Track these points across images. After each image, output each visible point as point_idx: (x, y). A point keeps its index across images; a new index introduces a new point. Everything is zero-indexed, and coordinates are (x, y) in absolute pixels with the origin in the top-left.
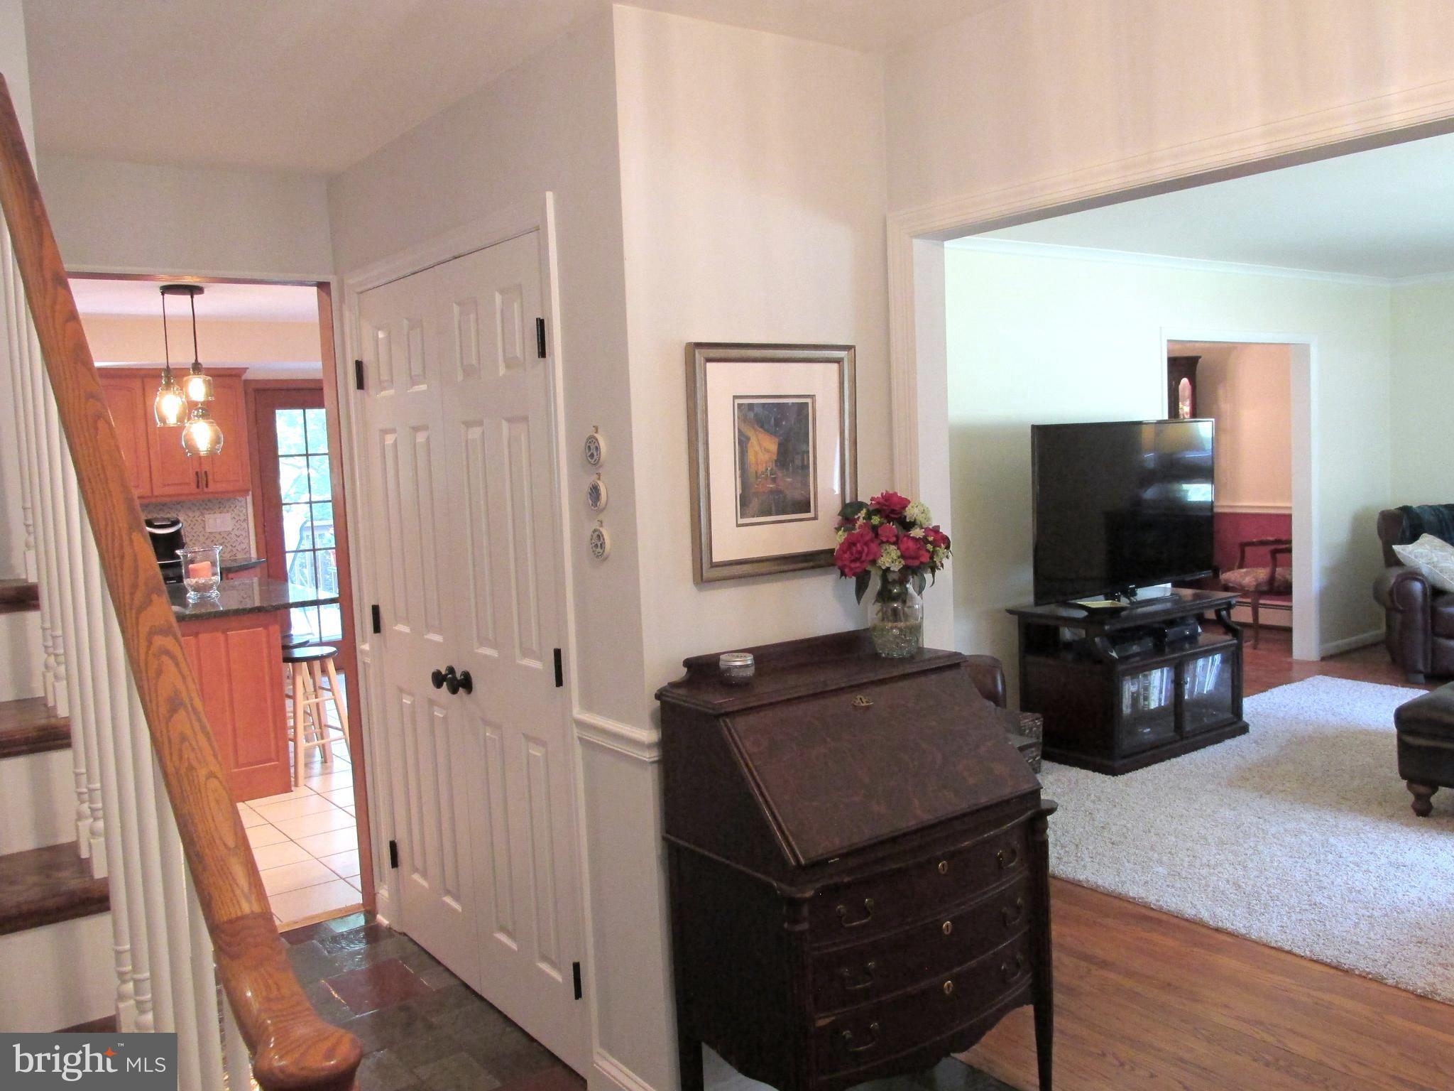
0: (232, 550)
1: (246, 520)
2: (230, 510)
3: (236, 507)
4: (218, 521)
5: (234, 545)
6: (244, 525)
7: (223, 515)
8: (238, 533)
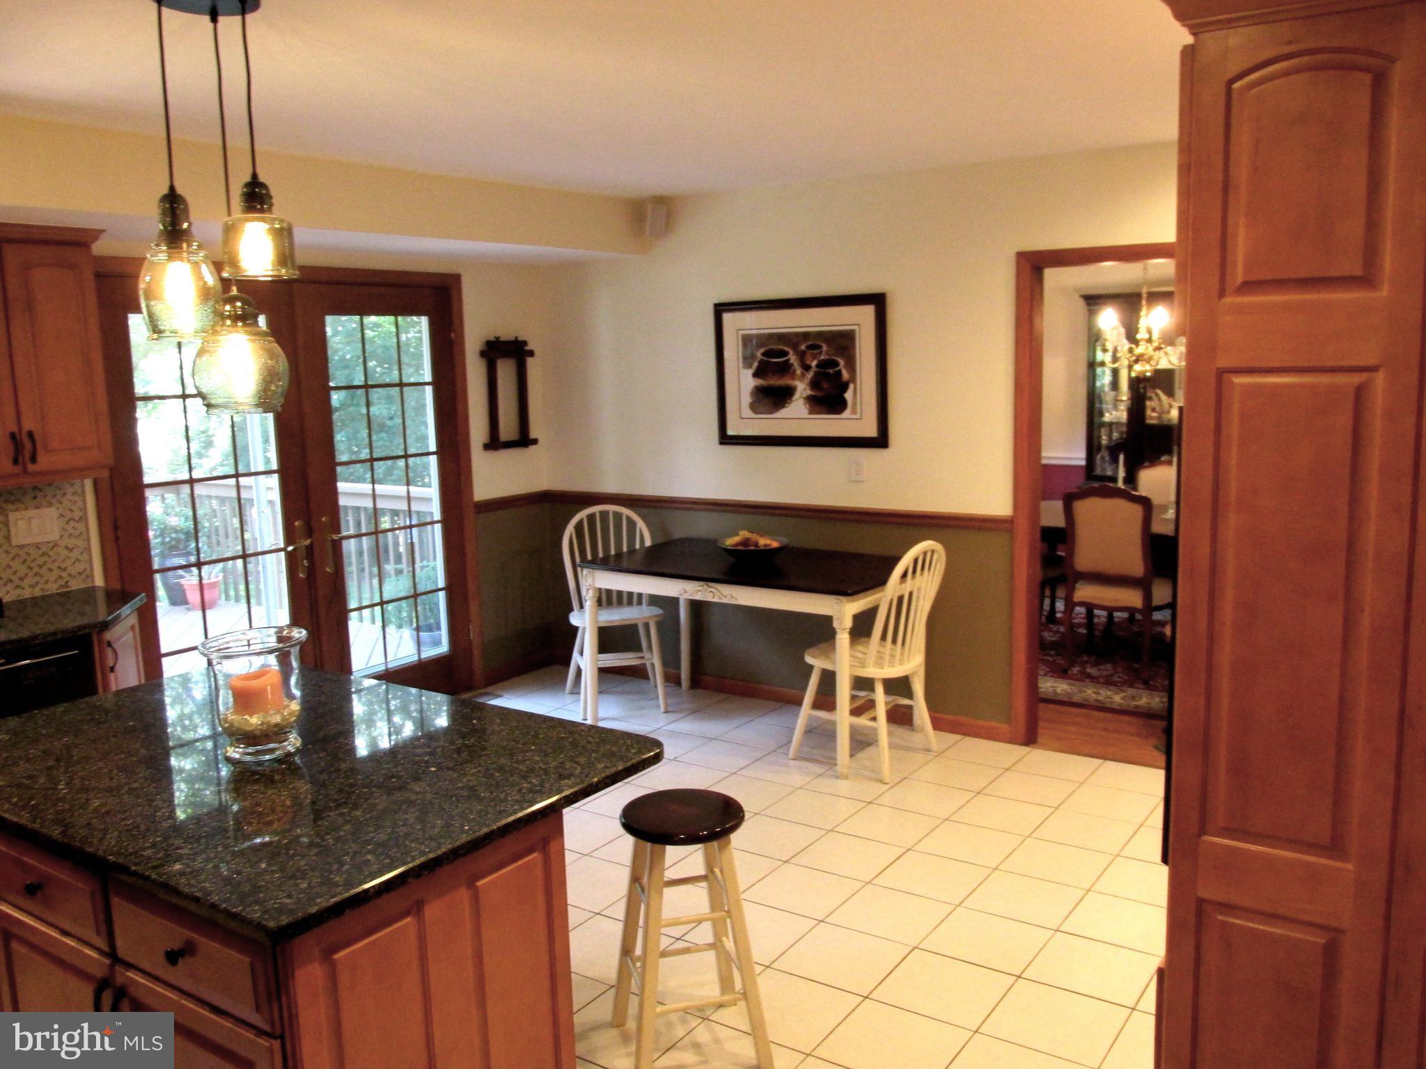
0: (61, 577)
1: (84, 519)
2: (54, 501)
3: (65, 494)
4: (35, 522)
5: (63, 567)
6: (81, 526)
7: (44, 511)
8: (70, 543)
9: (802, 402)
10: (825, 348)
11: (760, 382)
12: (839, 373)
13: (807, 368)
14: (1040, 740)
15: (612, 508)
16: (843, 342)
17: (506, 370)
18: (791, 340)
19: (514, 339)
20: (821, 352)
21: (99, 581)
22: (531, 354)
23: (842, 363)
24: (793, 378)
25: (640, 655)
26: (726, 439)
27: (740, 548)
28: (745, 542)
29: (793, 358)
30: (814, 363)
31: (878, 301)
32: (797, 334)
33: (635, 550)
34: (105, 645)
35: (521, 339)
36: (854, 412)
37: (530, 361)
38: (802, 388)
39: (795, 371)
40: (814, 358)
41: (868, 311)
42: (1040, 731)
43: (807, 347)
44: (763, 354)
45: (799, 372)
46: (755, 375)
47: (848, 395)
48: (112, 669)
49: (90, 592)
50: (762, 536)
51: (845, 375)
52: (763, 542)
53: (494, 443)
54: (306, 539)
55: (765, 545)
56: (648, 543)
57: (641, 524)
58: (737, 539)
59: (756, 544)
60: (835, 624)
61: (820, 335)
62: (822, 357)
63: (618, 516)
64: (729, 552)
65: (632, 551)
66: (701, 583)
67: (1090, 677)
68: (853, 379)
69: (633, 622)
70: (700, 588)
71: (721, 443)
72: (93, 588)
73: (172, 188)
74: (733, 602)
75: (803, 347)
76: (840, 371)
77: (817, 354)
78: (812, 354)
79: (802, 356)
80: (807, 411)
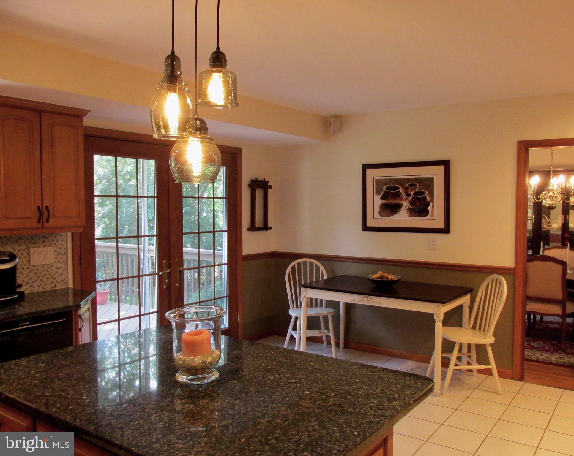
0: (53, 282)
1: (66, 253)
2: (53, 244)
3: (58, 240)
4: (42, 254)
5: (54, 277)
6: (64, 257)
7: (47, 248)
8: (59, 265)
9: (405, 211)
10: (418, 186)
11: (384, 201)
12: (425, 198)
13: (408, 195)
14: (526, 378)
15: (309, 260)
16: (428, 183)
17: (259, 194)
18: (401, 182)
19: (263, 180)
20: (416, 187)
21: (71, 285)
22: (271, 187)
23: (427, 193)
24: (402, 200)
25: (320, 331)
26: (366, 228)
27: (379, 279)
28: (382, 277)
29: (401, 190)
30: (412, 193)
31: (446, 164)
32: (404, 179)
33: (319, 281)
34: (78, 317)
35: (266, 180)
36: (432, 216)
37: (269, 190)
38: (406, 205)
39: (402, 196)
40: (412, 190)
41: (441, 169)
42: (525, 374)
43: (409, 185)
44: (386, 188)
45: (404, 197)
46: (382, 198)
47: (430, 208)
48: (80, 330)
49: (65, 291)
50: (389, 274)
51: (428, 198)
52: (390, 277)
53: (253, 228)
54: (168, 269)
55: (392, 279)
56: (325, 277)
57: (322, 268)
58: (378, 275)
59: (387, 278)
60: (435, 318)
61: (416, 180)
62: (417, 190)
63: (311, 264)
64: (374, 281)
65: (317, 281)
66: (364, 296)
67: (533, 347)
68: (432, 200)
69: (317, 315)
70: (362, 298)
71: (363, 230)
72: (68, 288)
73: (173, 52)
74: (380, 306)
75: (407, 185)
76: (426, 196)
77: (414, 188)
78: (411, 188)
79: (406, 189)
80: (408, 216)
